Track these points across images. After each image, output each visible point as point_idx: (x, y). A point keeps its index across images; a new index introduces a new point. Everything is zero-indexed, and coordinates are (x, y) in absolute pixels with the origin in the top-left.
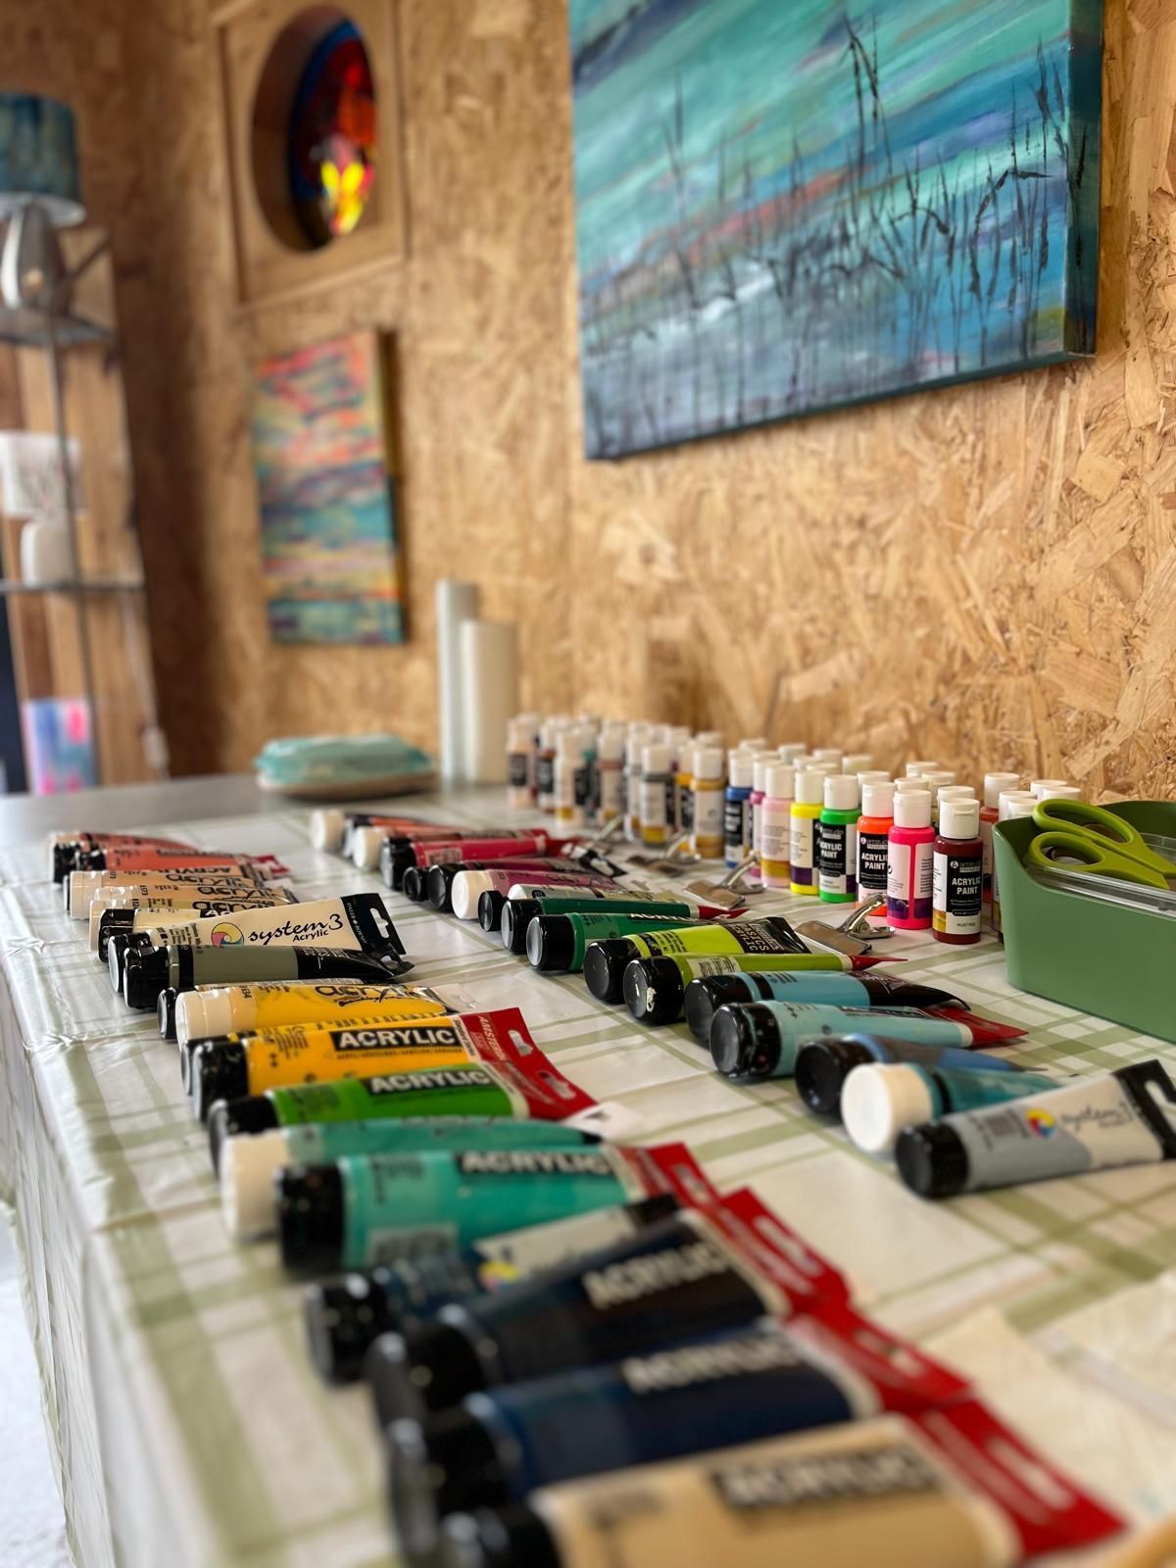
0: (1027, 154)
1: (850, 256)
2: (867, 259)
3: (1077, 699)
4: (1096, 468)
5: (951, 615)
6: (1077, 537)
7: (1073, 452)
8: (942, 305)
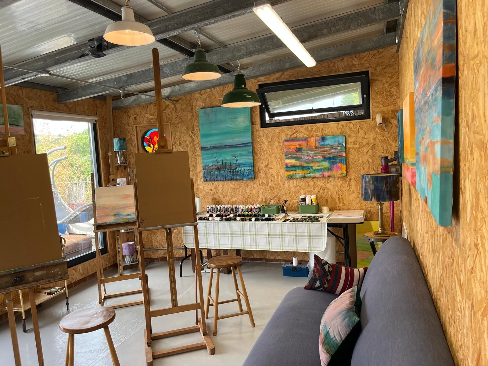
0: (250, 168)
1: (236, 171)
2: (238, 171)
3: (256, 200)
4: (255, 186)
5: (246, 195)
6: (255, 190)
7: (254, 185)
8: (245, 175)
